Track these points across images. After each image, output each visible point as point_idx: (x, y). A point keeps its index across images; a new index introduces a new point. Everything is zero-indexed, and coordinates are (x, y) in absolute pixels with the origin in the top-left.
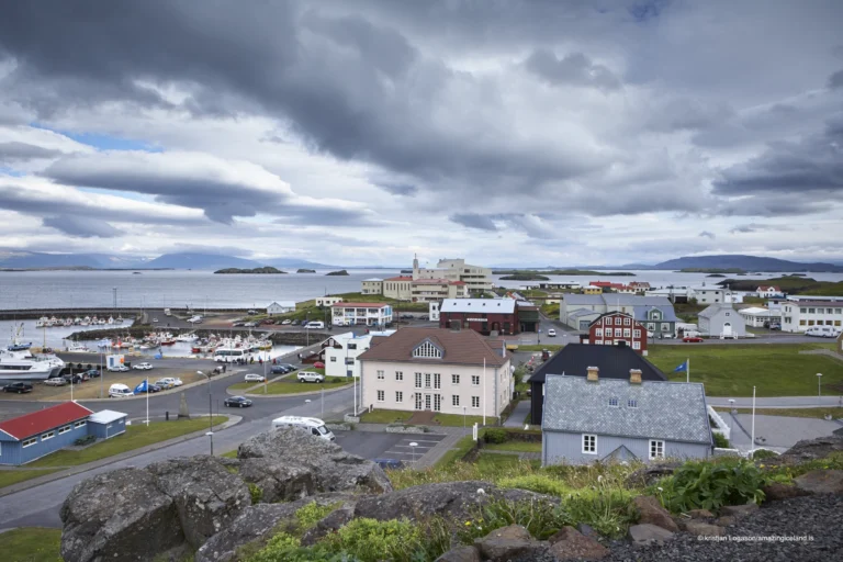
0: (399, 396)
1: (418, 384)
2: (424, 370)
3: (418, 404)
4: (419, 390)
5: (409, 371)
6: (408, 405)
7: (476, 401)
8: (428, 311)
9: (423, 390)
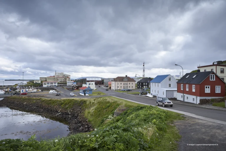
0: (121, 87)
1: (124, 85)
2: (125, 82)
3: (124, 88)
4: (124, 86)
5: (123, 83)
6: (122, 88)
7: (132, 87)
8: (67, 84)
9: (125, 86)
